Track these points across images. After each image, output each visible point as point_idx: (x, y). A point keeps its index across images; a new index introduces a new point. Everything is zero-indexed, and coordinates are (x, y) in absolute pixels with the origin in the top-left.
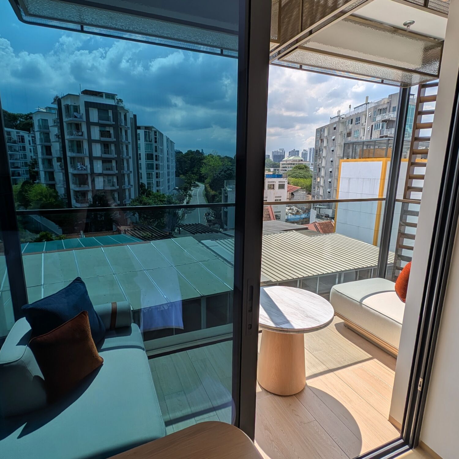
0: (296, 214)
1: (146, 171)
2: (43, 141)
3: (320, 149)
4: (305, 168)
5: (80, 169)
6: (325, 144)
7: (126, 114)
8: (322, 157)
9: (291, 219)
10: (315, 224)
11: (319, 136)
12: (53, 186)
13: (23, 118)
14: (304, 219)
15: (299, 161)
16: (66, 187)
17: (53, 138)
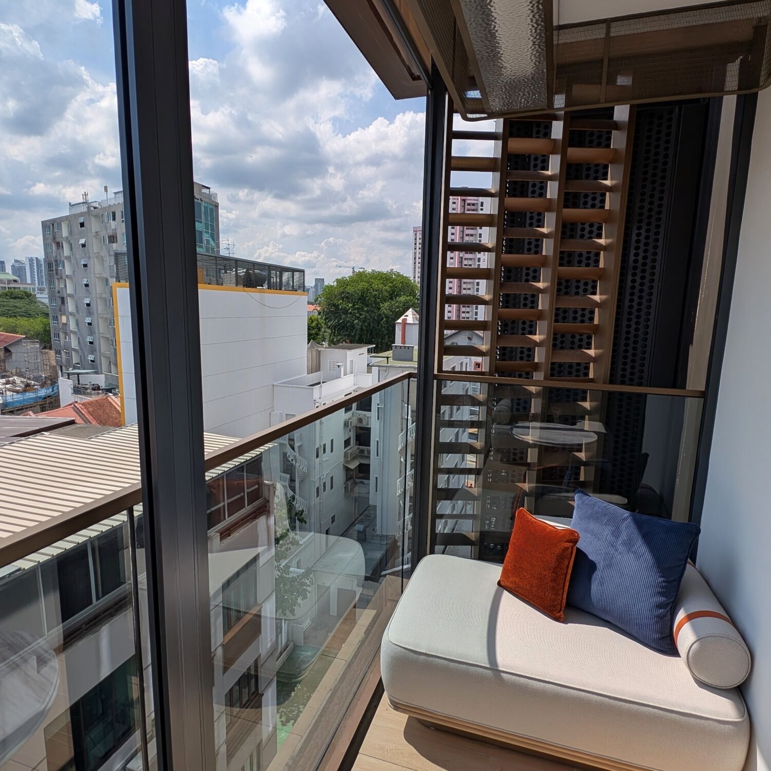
0: (25, 391)
3: (56, 261)
4: (27, 296)
6: (66, 251)
8: (64, 277)
9: (13, 402)
10: (75, 406)
11: (51, 237)
14: (45, 398)
15: (9, 282)
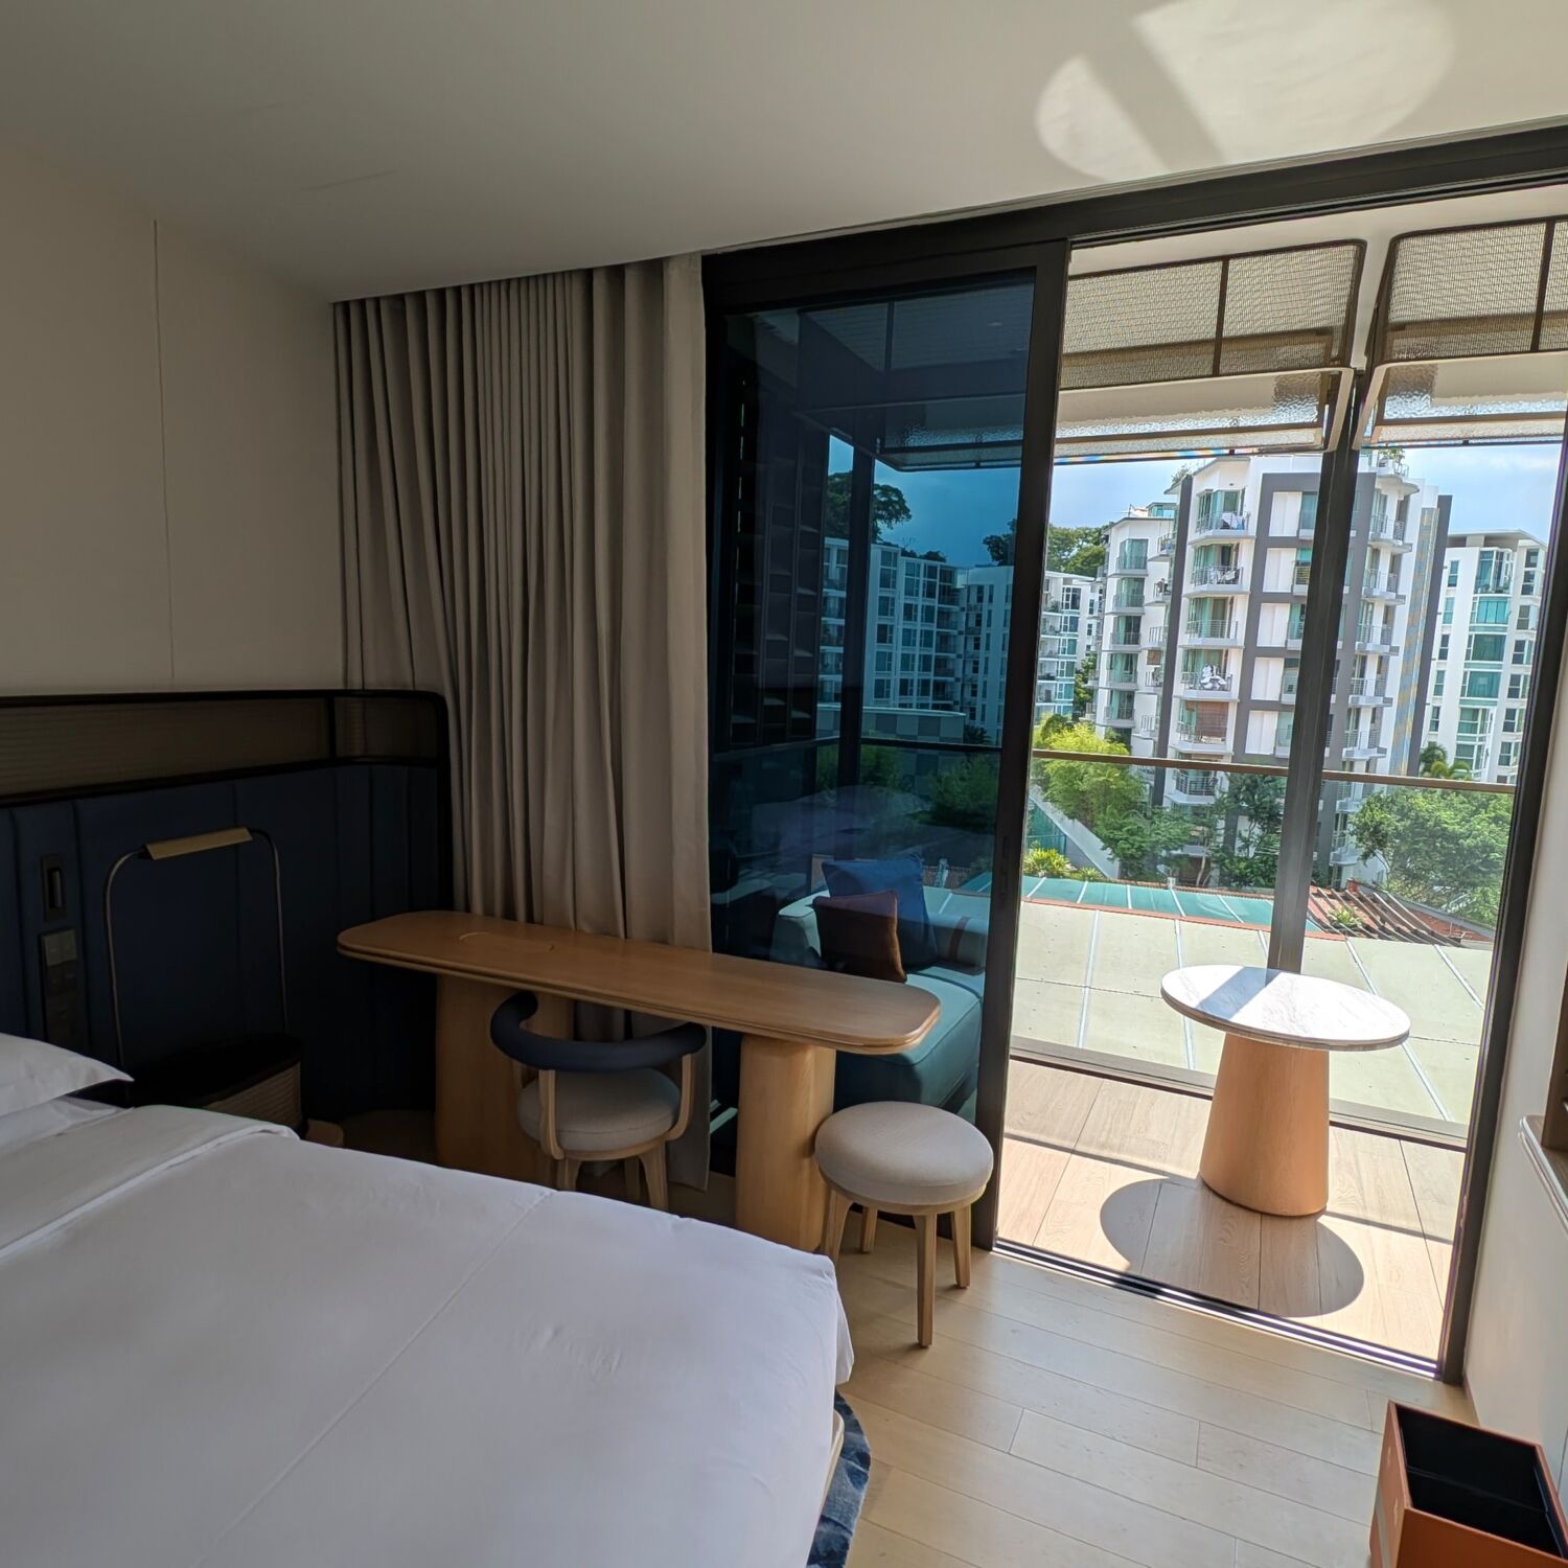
1: (1462, 702)
2: (1124, 602)
5: (1206, 687)
7: (1407, 498)
12: (1124, 736)
13: (1090, 538)
16: (1157, 739)
17: (1150, 592)
